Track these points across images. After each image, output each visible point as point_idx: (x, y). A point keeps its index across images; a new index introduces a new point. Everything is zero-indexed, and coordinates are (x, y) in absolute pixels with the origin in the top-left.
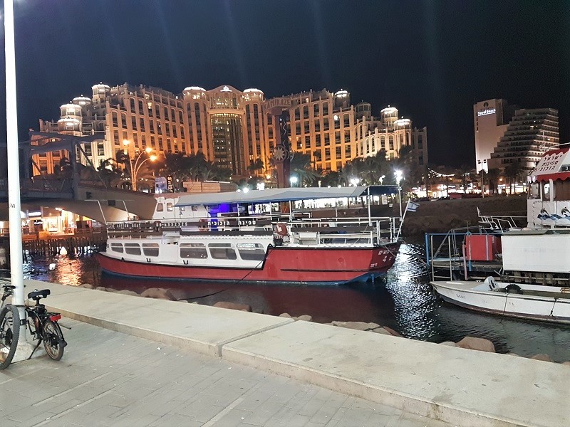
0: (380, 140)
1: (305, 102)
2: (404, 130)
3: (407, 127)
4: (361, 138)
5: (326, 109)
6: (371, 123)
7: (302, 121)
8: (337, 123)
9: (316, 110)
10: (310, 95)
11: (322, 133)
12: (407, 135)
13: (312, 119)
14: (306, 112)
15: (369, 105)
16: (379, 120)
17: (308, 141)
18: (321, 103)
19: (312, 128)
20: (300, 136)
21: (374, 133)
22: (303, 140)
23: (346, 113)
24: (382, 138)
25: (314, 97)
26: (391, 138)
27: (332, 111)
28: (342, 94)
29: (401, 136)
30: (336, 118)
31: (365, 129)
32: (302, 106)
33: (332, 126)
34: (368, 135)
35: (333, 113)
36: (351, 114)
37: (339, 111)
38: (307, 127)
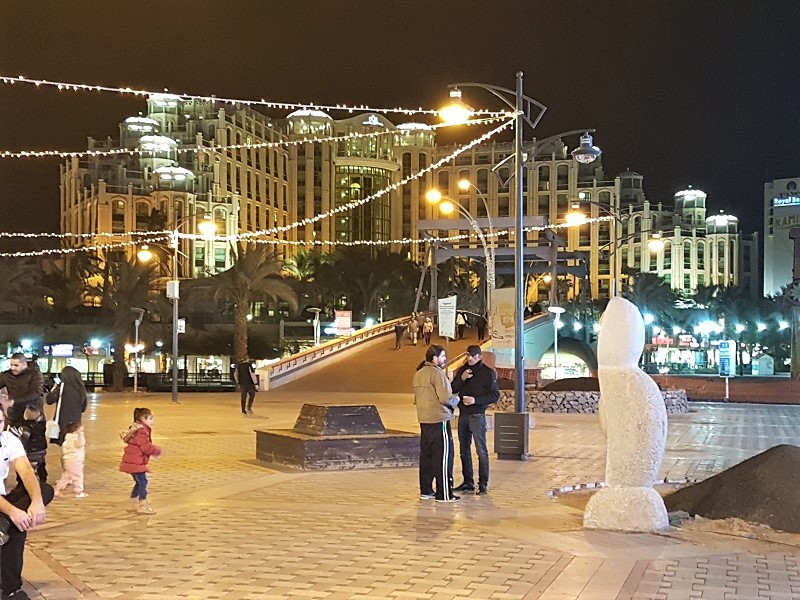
0: (682, 248)
2: (727, 234)
3: (731, 230)
4: (637, 240)
5: (563, 178)
6: (659, 214)
8: (586, 206)
9: (544, 178)
12: (731, 244)
13: (533, 194)
15: (640, 177)
16: (672, 210)
18: (554, 166)
21: (672, 234)
23: (605, 189)
24: (687, 246)
25: (538, 153)
26: (700, 246)
27: (576, 183)
29: (721, 246)
30: (583, 196)
31: (646, 224)
35: (579, 186)
36: (615, 193)
37: (592, 186)
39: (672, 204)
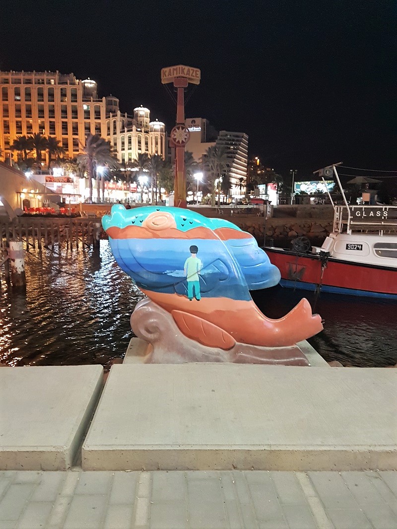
0: (137, 139)
1: (49, 83)
2: (159, 133)
3: (161, 130)
4: (115, 134)
5: (74, 95)
6: (126, 119)
7: (46, 104)
8: (87, 113)
9: (64, 95)
10: (57, 77)
11: (70, 121)
12: (161, 138)
13: (58, 104)
14: (51, 95)
15: (117, 100)
16: (132, 118)
17: (52, 127)
18: (69, 88)
19: (58, 113)
20: (43, 120)
21: (131, 130)
22: (47, 126)
23: (98, 104)
24: (139, 137)
25: (60, 79)
26: (146, 138)
27: (82, 99)
28: (90, 83)
29: (156, 139)
30: (85, 107)
31: (119, 126)
32: (46, 88)
33: (81, 115)
34: (124, 132)
35: (83, 101)
36: (103, 106)
37: (89, 101)
38: (52, 112)
39: (132, 115)
